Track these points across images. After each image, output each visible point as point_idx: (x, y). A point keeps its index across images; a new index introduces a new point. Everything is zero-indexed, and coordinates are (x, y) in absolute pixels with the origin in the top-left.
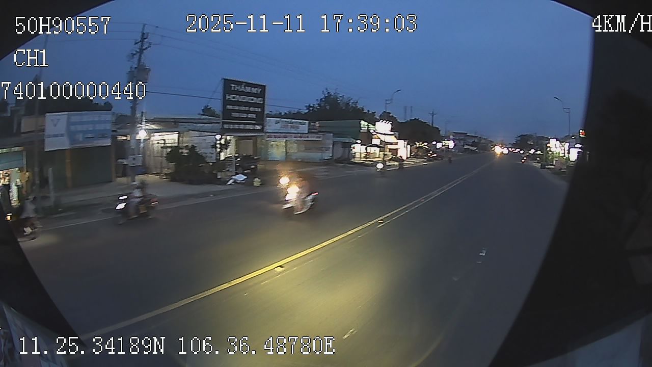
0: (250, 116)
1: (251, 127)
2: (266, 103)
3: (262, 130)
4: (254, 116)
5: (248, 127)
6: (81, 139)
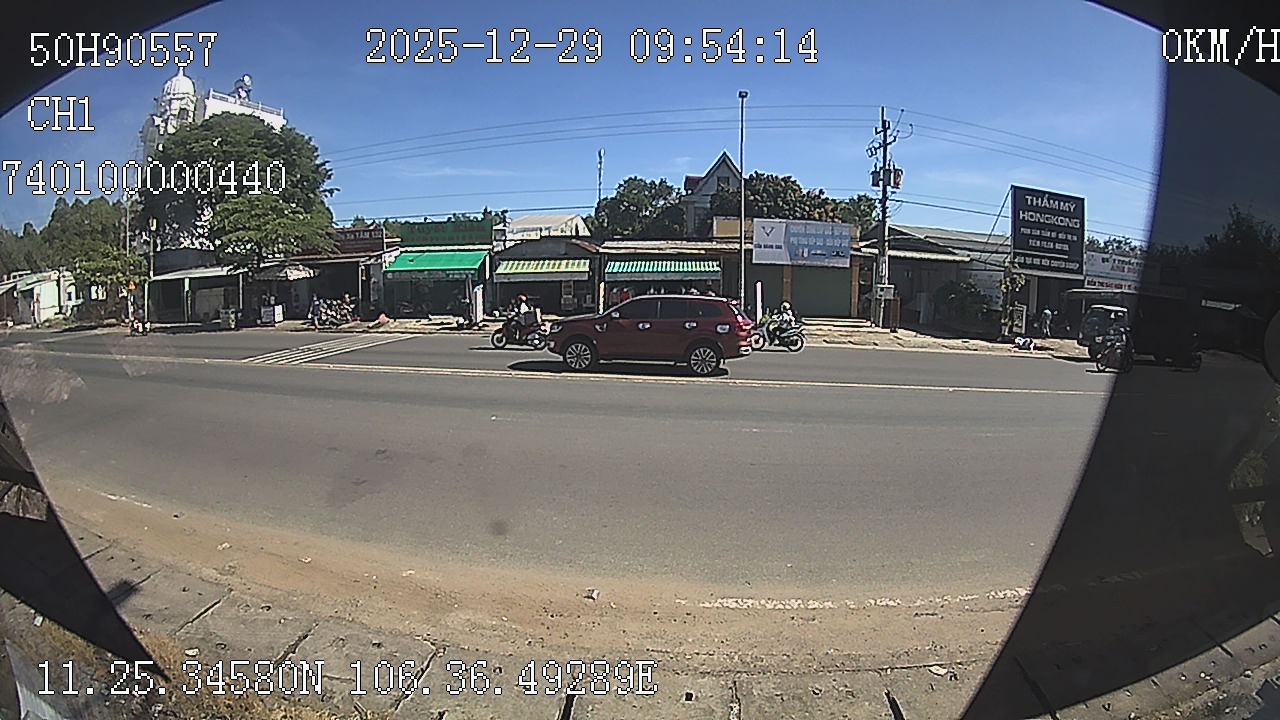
0: (1058, 247)
1: (1063, 265)
2: (1086, 228)
3: (1079, 271)
4: (1066, 247)
5: (1055, 264)
6: (806, 255)
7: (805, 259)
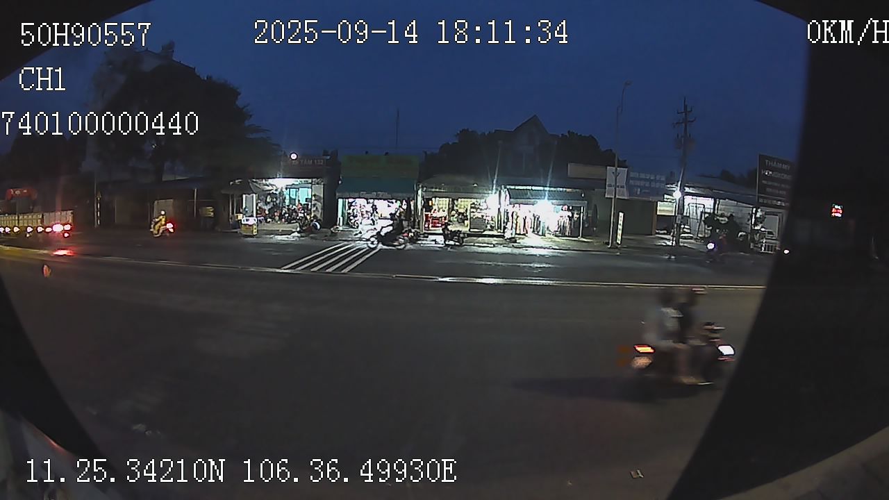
1: (783, 204)
5: (779, 203)
6: (638, 193)
7: (639, 196)
